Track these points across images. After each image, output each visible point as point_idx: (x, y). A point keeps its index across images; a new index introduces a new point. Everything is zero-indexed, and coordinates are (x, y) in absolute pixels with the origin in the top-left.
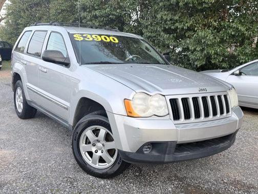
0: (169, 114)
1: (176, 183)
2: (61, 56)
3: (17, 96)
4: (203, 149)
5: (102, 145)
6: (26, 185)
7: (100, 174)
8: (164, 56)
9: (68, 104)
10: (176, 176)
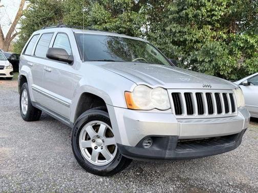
0: (170, 108)
1: (179, 183)
2: (64, 54)
3: (23, 99)
4: (206, 148)
5: (101, 141)
6: (22, 179)
7: (99, 172)
8: (170, 60)
9: (70, 101)
10: (178, 177)
